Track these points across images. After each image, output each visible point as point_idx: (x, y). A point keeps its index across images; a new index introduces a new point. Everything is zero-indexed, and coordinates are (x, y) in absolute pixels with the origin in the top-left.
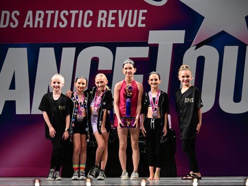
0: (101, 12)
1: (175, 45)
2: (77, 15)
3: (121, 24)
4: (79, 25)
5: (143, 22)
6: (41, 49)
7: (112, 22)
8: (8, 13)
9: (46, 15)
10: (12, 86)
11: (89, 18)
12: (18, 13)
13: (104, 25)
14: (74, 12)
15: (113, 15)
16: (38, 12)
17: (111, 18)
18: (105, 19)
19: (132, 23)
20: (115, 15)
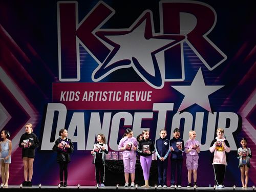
0: (126, 92)
1: (168, 111)
2: (113, 94)
3: (137, 99)
4: (114, 100)
5: (150, 98)
6: (92, 113)
7: (133, 98)
8: (74, 92)
9: (95, 94)
10: (76, 134)
11: (119, 96)
12: (79, 93)
13: (128, 100)
14: (111, 93)
15: (133, 94)
16: (90, 92)
17: (132, 96)
18: (128, 96)
19: (143, 99)
20: (134, 94)
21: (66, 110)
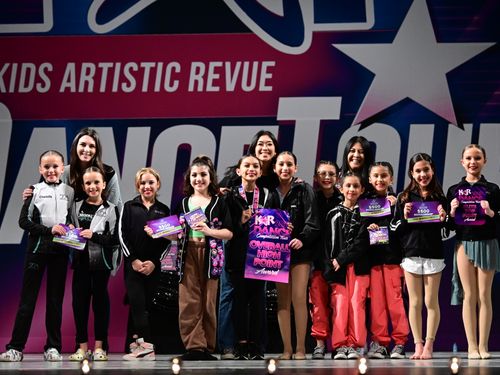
0: (194, 65)
1: (323, 123)
2: (153, 71)
3: (230, 87)
4: (157, 88)
5: (268, 82)
7: (215, 83)
8: (32, 66)
9: (99, 71)
11: (174, 76)
12: (50, 68)
13: (200, 89)
14: (147, 66)
15: (217, 70)
16: (85, 66)
17: (212, 76)
18: (202, 76)
19: (249, 84)
20: (220, 71)
21: (9, 121)
